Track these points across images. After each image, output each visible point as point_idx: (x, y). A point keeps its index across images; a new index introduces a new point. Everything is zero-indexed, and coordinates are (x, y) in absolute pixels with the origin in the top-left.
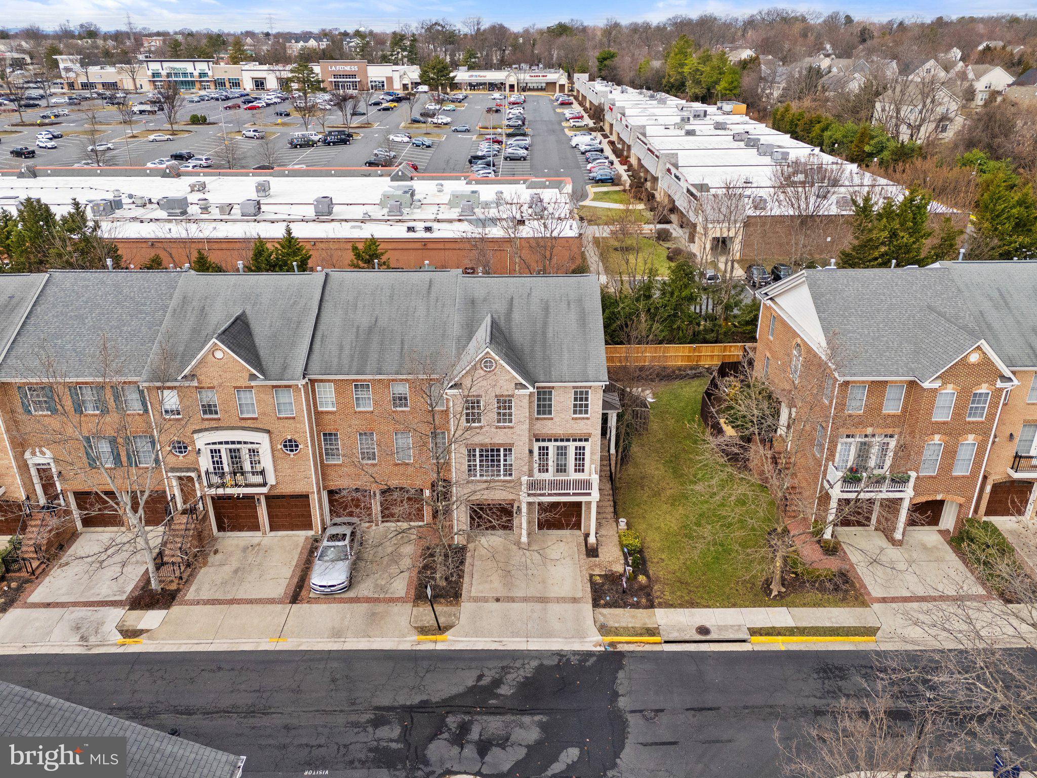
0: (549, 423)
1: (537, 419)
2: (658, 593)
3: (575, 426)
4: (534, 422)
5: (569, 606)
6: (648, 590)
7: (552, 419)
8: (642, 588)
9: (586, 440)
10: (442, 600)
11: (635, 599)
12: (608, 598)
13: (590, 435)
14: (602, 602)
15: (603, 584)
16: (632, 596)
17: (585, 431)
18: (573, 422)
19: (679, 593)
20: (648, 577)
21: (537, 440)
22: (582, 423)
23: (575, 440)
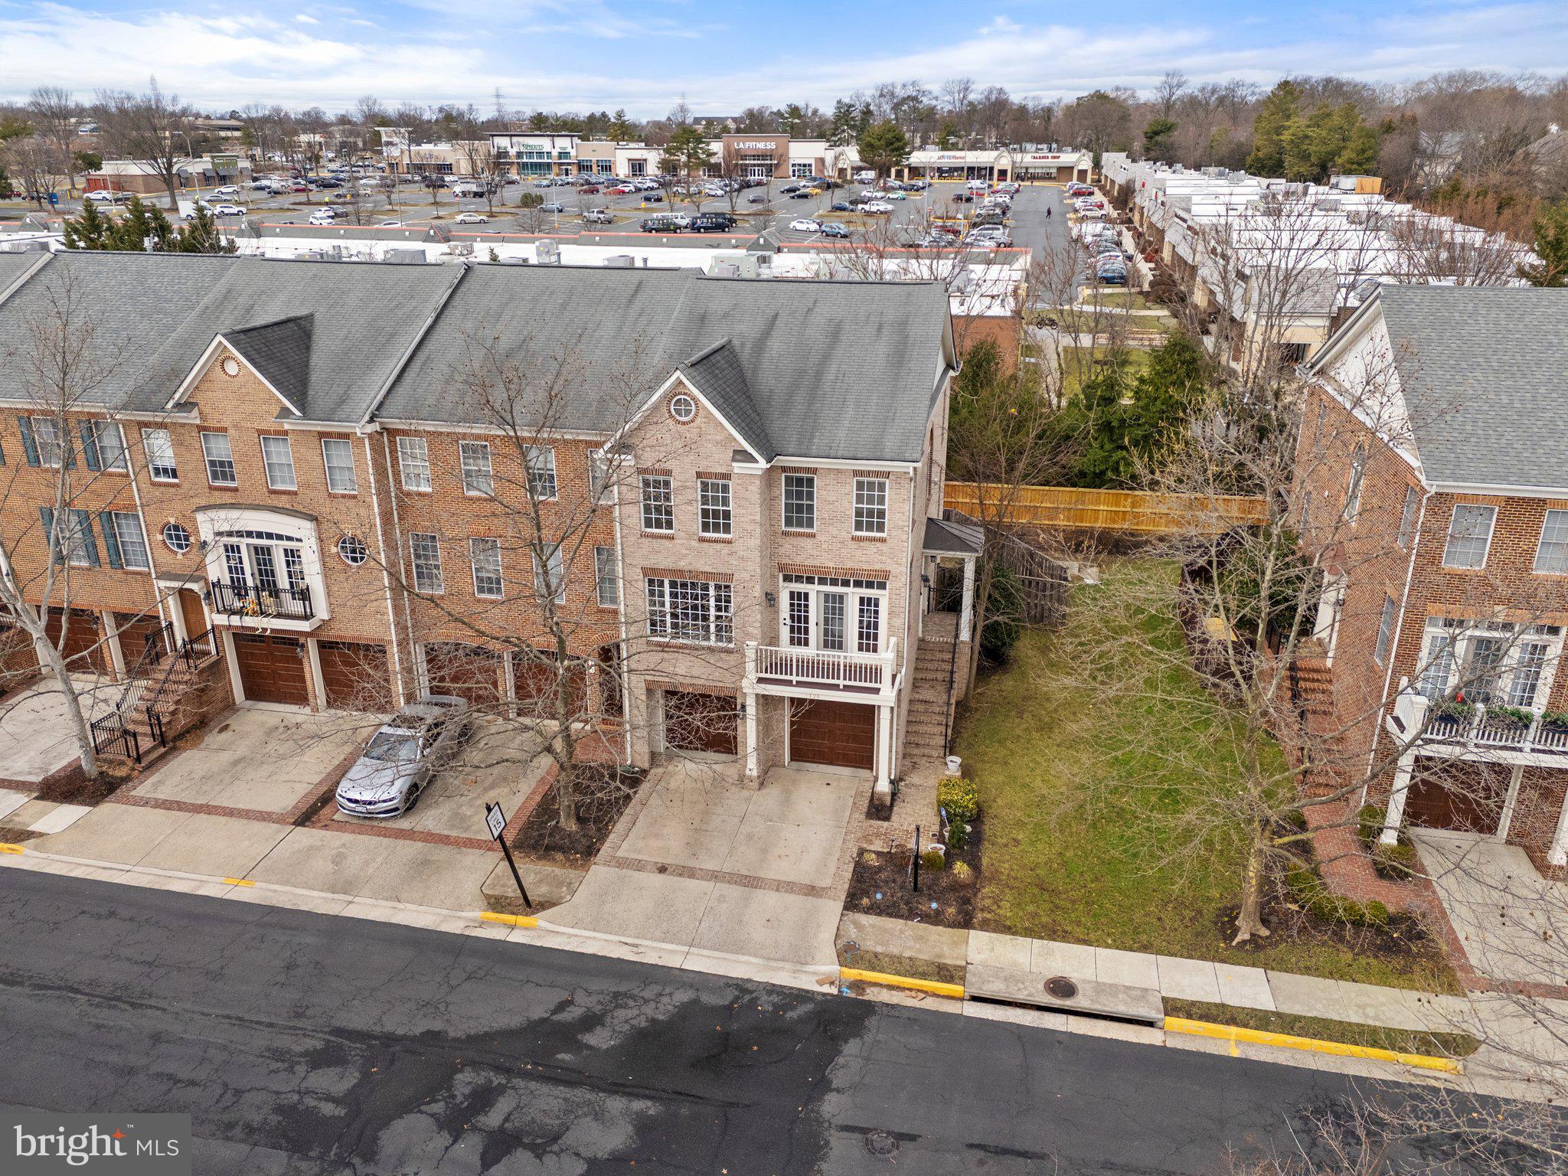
0: (808, 543)
1: (785, 534)
2: (987, 902)
3: (859, 553)
4: (780, 540)
5: (795, 900)
6: (969, 893)
7: (813, 536)
8: (957, 886)
9: (882, 586)
10: (560, 856)
11: (934, 905)
12: (879, 896)
13: (887, 575)
14: (865, 901)
15: (880, 869)
16: (930, 900)
17: (878, 567)
18: (854, 545)
19: (1031, 908)
20: (975, 866)
21: (787, 579)
22: (872, 548)
23: (858, 584)
